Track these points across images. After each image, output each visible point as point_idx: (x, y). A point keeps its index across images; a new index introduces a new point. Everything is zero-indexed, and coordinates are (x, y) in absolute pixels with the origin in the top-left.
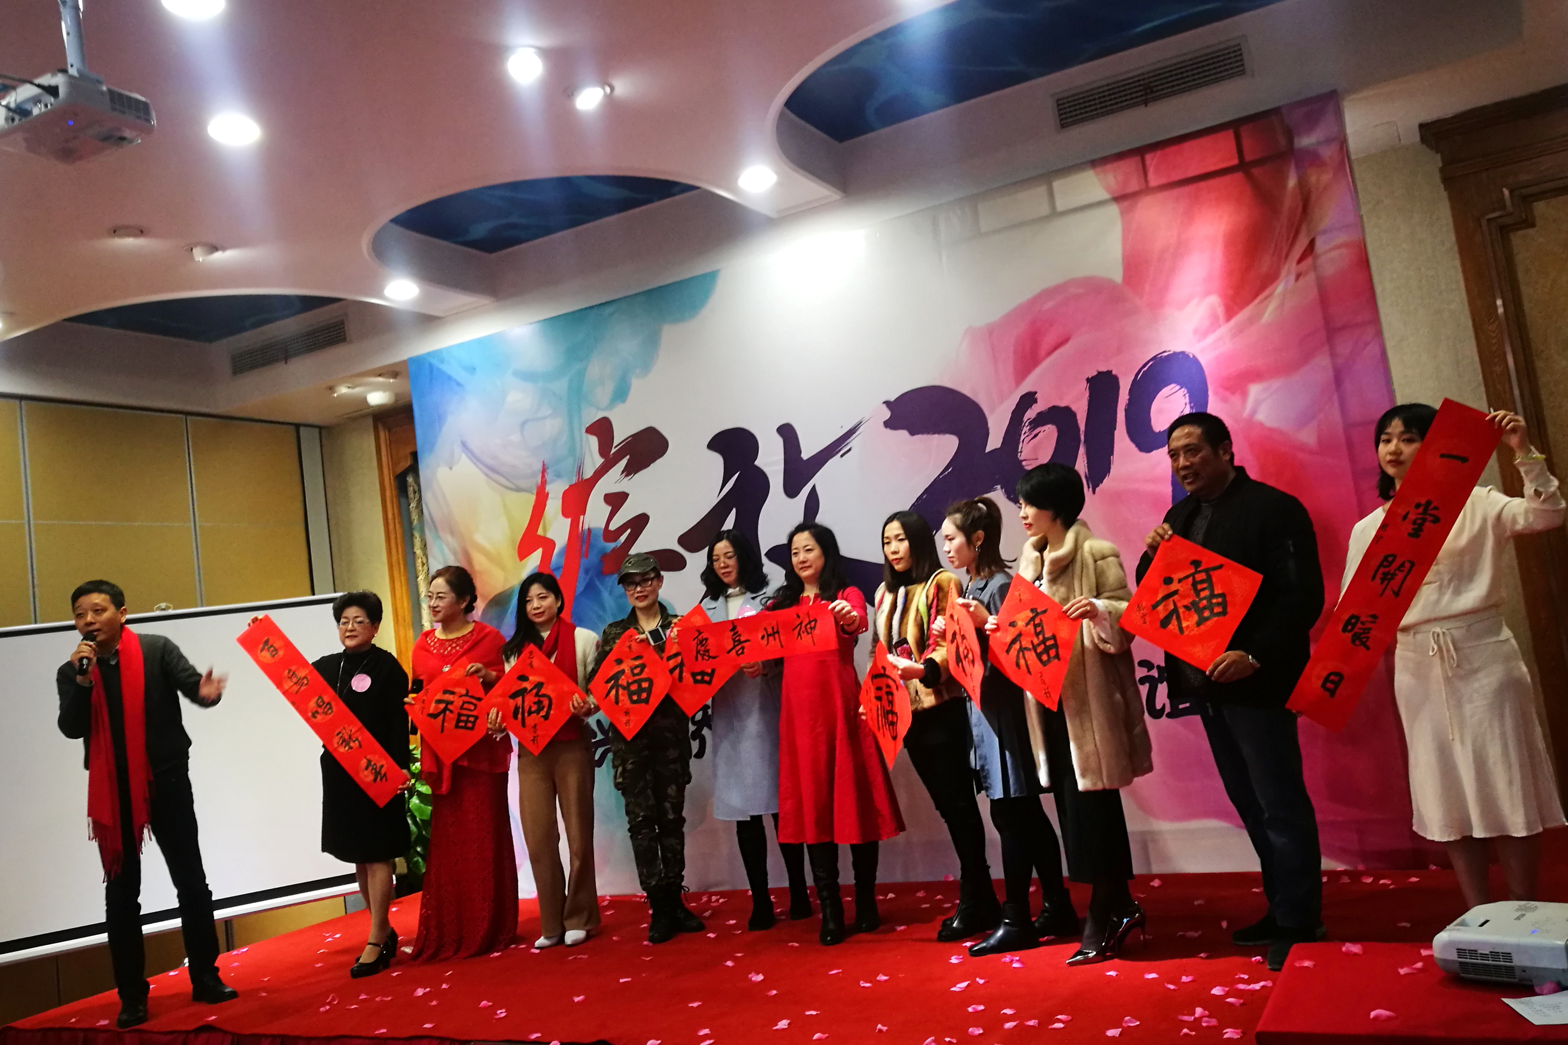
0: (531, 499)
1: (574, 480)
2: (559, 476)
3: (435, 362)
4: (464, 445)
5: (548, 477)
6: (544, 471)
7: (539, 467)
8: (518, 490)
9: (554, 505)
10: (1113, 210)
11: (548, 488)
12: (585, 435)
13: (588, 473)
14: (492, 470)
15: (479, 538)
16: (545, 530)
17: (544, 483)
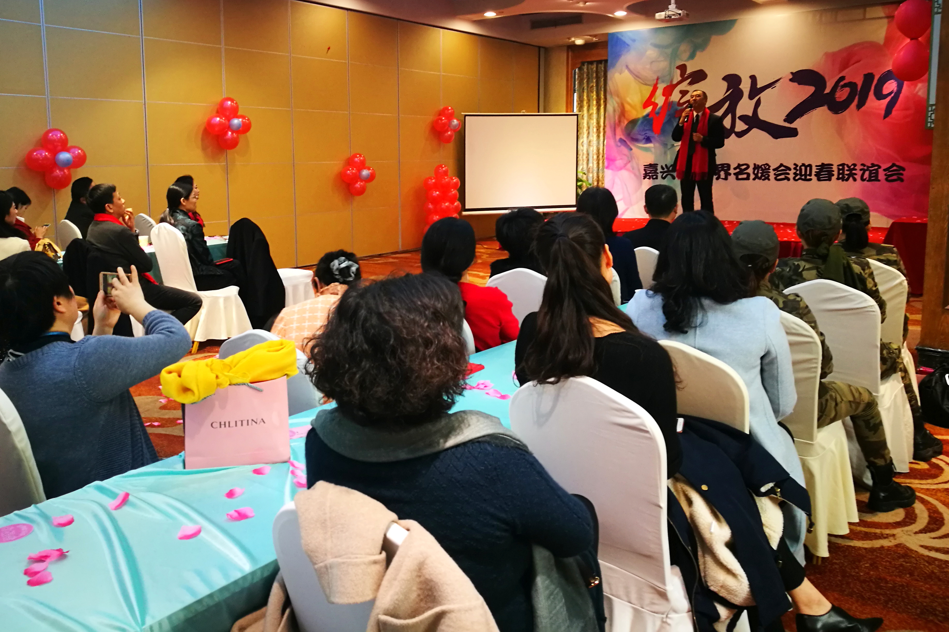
0: (651, 88)
1: (669, 84)
2: (663, 82)
3: (619, 36)
4: (627, 67)
5: (659, 81)
6: (658, 79)
7: (656, 78)
8: (646, 84)
9: (659, 92)
10: (885, 21)
11: (658, 85)
12: (675, 69)
13: (675, 82)
14: (637, 76)
15: (628, 100)
16: (655, 100)
17: (657, 84)
